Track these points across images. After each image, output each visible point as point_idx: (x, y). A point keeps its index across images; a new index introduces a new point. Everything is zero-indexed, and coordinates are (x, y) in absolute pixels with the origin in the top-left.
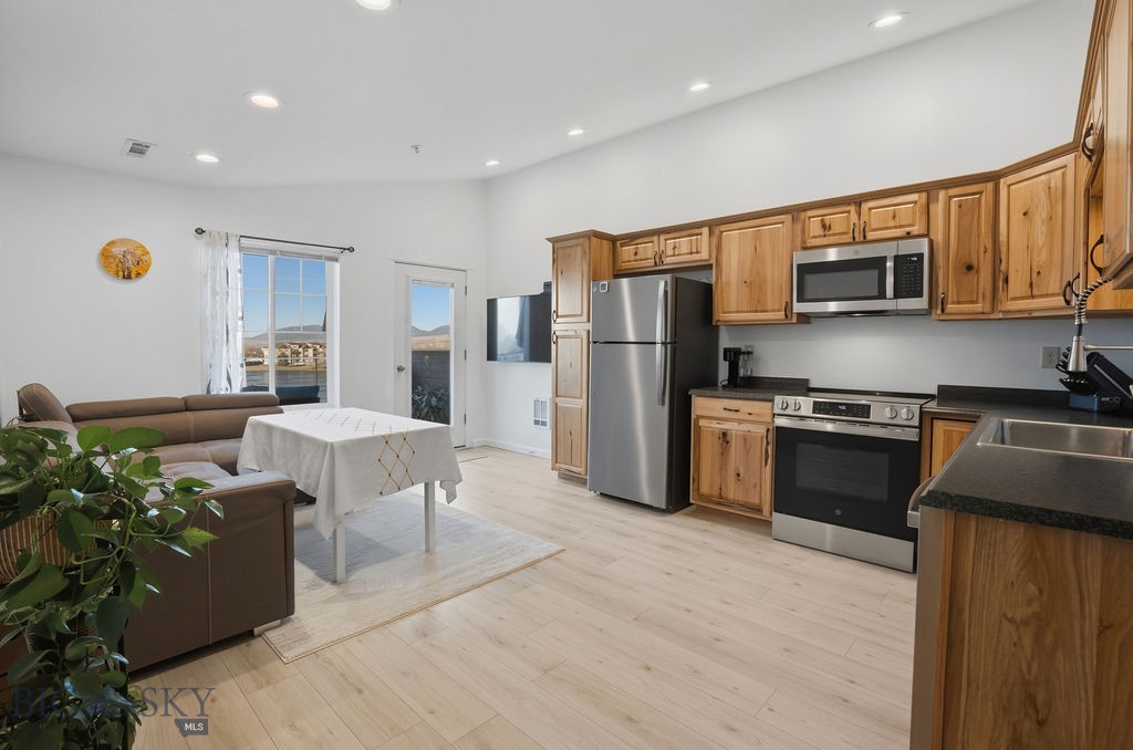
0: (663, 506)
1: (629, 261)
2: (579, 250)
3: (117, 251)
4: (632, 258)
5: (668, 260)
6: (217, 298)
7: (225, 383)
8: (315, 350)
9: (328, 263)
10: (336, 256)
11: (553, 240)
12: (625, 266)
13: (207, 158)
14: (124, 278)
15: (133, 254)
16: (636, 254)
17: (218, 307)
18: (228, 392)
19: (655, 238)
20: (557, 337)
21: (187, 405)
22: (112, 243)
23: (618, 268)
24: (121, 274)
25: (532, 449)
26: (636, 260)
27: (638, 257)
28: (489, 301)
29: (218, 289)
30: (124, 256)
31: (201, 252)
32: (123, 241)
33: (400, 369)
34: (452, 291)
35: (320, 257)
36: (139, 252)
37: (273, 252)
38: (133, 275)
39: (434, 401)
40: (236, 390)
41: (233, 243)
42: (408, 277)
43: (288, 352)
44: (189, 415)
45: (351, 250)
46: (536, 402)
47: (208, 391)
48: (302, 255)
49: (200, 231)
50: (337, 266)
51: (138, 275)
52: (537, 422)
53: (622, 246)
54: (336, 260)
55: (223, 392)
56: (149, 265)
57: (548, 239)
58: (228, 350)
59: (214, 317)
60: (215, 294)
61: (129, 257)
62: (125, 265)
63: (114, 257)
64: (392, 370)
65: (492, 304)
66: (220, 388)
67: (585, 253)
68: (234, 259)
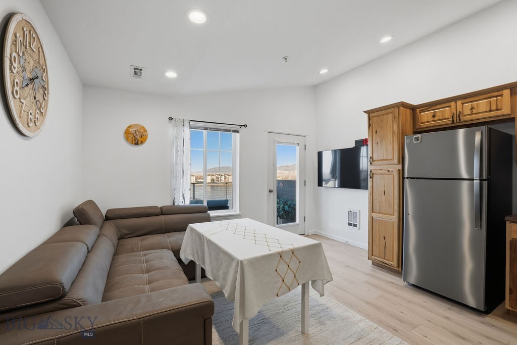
0: (482, 308)
1: (428, 122)
2: (390, 116)
3: (132, 130)
4: (432, 119)
5: (467, 118)
6: (179, 153)
7: (181, 199)
8: (225, 177)
9: (233, 134)
10: (237, 129)
11: (368, 112)
12: (423, 125)
13: (171, 74)
14: (135, 144)
15: (139, 132)
16: (434, 116)
17: (179, 158)
18: (183, 204)
19: (453, 104)
20: (373, 174)
21: (163, 212)
22: (130, 127)
23: (417, 127)
24: (134, 142)
25: (347, 240)
26: (435, 121)
27: (436, 119)
28: (318, 152)
29: (179, 149)
30: (135, 133)
31: (171, 130)
32: (136, 125)
33: (271, 191)
34: (298, 147)
35: (229, 131)
36: (142, 131)
37: (206, 129)
38: (139, 143)
39: (286, 208)
40: (187, 203)
41: (187, 124)
42: (274, 140)
43: (215, 178)
44: (162, 217)
45: (245, 126)
46: (350, 212)
47: (174, 204)
48: (220, 130)
49: (171, 119)
50: (238, 135)
51: (142, 142)
52: (350, 224)
53: (420, 113)
54: (237, 132)
55: (181, 204)
56: (147, 138)
57: (365, 112)
58: (183, 181)
59: (177, 164)
60: (177, 151)
61: (138, 133)
62: (136, 137)
63: (131, 133)
64: (267, 192)
65: (320, 154)
66: (180, 202)
67: (395, 117)
68: (187, 132)
